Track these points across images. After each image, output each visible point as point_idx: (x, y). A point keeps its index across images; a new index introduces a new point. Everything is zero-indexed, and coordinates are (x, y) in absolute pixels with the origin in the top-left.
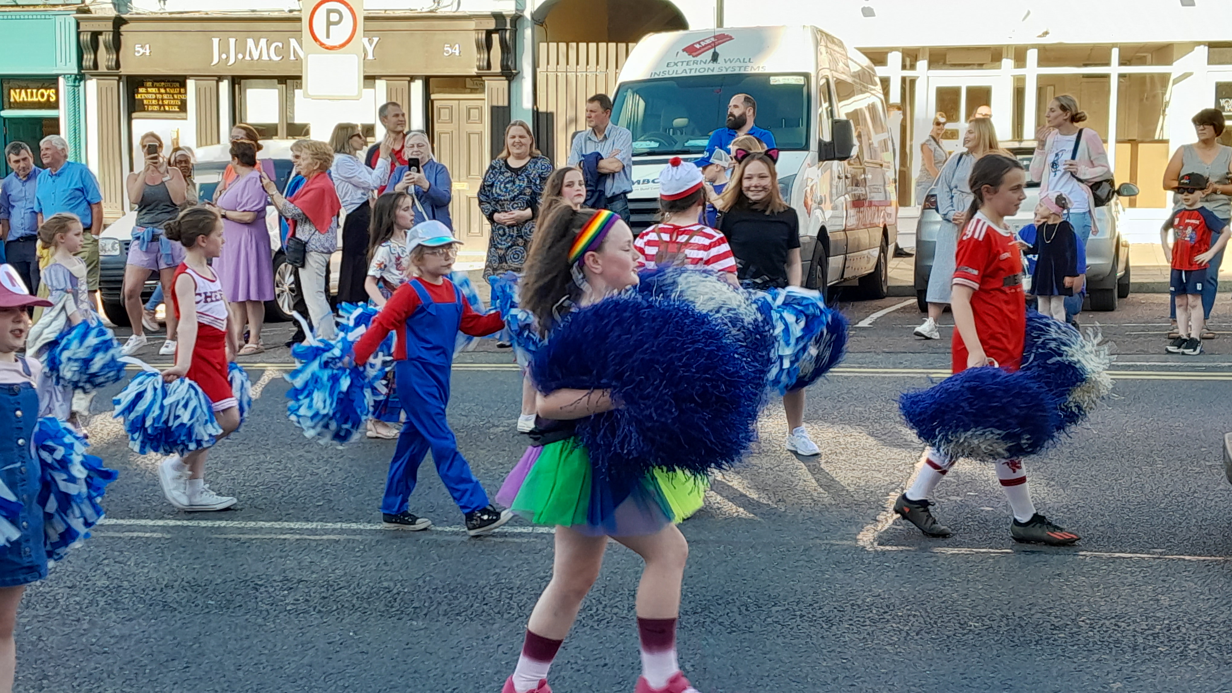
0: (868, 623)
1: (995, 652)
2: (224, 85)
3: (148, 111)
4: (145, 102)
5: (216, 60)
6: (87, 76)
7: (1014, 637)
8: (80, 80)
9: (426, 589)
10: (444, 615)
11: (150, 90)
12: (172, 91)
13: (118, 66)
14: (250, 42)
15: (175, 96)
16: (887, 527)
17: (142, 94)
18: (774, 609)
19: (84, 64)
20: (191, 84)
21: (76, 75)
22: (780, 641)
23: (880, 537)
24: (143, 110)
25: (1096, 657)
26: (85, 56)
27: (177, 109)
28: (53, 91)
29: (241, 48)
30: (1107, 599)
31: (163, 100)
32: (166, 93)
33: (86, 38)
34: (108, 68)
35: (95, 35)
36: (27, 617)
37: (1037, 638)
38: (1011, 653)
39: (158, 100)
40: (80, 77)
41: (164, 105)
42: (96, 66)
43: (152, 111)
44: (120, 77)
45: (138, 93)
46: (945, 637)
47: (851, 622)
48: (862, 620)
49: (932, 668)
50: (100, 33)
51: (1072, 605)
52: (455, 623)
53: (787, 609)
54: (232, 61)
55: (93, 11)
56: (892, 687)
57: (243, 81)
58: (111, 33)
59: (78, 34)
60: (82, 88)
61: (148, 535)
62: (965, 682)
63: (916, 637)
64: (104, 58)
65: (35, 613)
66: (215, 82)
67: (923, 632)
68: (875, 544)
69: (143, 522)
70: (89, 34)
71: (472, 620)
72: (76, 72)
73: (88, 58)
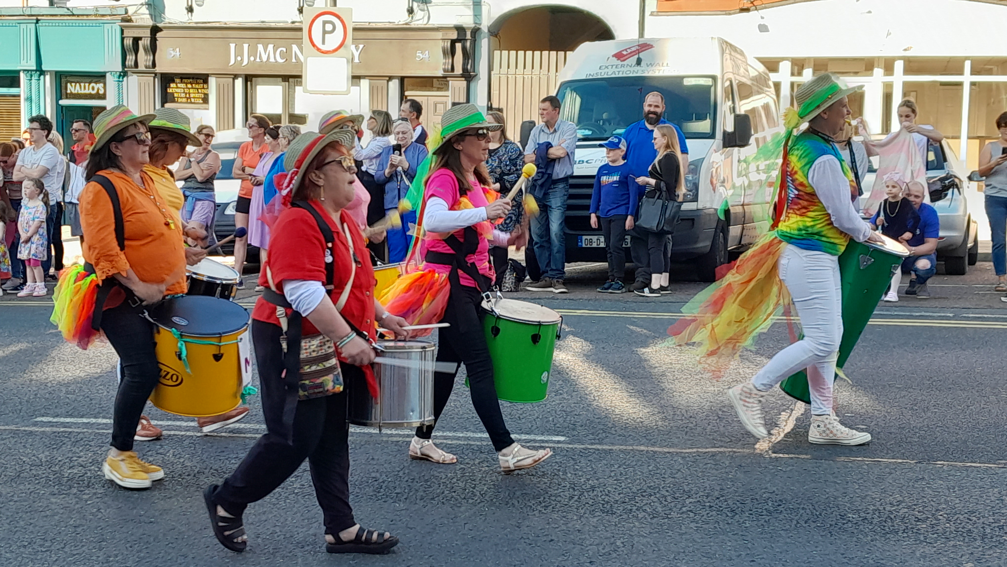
0: (765, 513)
1: (869, 538)
2: (239, 83)
3: (177, 102)
4: (176, 95)
5: (232, 62)
6: (129, 73)
7: (884, 526)
8: (124, 76)
9: (406, 479)
10: (421, 500)
11: (179, 85)
12: (197, 86)
13: (154, 65)
14: (260, 47)
15: (200, 91)
16: (779, 439)
17: (173, 88)
18: (688, 501)
19: (127, 63)
20: (212, 81)
21: (120, 72)
22: (692, 525)
23: (773, 447)
24: (173, 101)
25: (952, 543)
26: (128, 57)
27: (201, 101)
28: (102, 85)
29: (253, 52)
30: (961, 499)
31: (189, 93)
32: (192, 88)
33: (129, 42)
34: (146, 67)
35: (136, 40)
36: (89, 494)
37: (904, 528)
38: (883, 539)
39: (186, 94)
40: (124, 74)
41: (190, 98)
42: (136, 65)
43: (181, 102)
44: (156, 74)
45: (169, 87)
46: (829, 526)
47: (751, 512)
48: (760, 511)
49: (818, 549)
50: (140, 38)
51: (932, 503)
52: (429, 505)
53: (699, 501)
54: (245, 62)
55: (134, 21)
56: (785, 563)
57: (254, 79)
58: (149, 39)
59: (123, 39)
60: (124, 83)
61: (183, 433)
62: (845, 560)
63: (804, 525)
64: (144, 58)
65: (95, 491)
66: (231, 80)
67: (810, 521)
68: (770, 452)
69: (178, 423)
70: (131, 39)
71: (443, 503)
72: (121, 70)
73: (130, 59)
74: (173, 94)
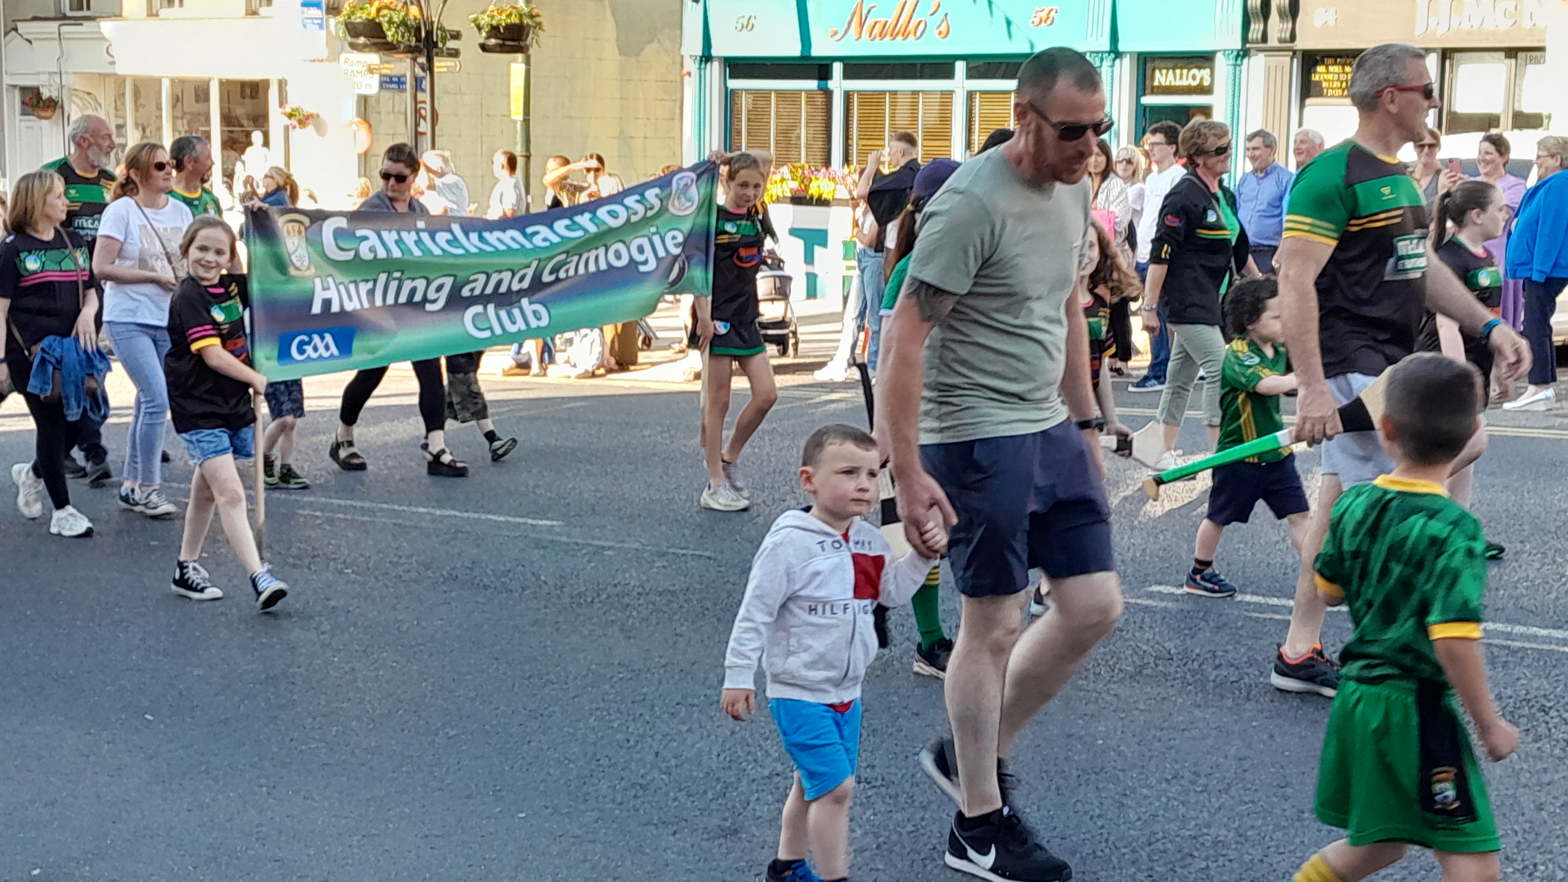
3: (1326, 96)
4: (1324, 84)
5: (1420, 27)
6: (1252, 52)
8: (1243, 57)
11: (1331, 69)
13: (1293, 38)
17: (1321, 74)
19: (1250, 36)
21: (1239, 51)
24: (1320, 94)
26: (1252, 26)
28: (1208, 71)
33: (1255, 2)
34: (1280, 41)
39: (1334, 82)
40: (1244, 53)
42: (1264, 39)
43: (1332, 96)
44: (1295, 52)
45: (1315, 72)
54: (1443, 30)
57: (1456, 55)
60: (1244, 67)
64: (1277, 27)
72: (1239, 46)
73: (1256, 28)
74: (1319, 83)
